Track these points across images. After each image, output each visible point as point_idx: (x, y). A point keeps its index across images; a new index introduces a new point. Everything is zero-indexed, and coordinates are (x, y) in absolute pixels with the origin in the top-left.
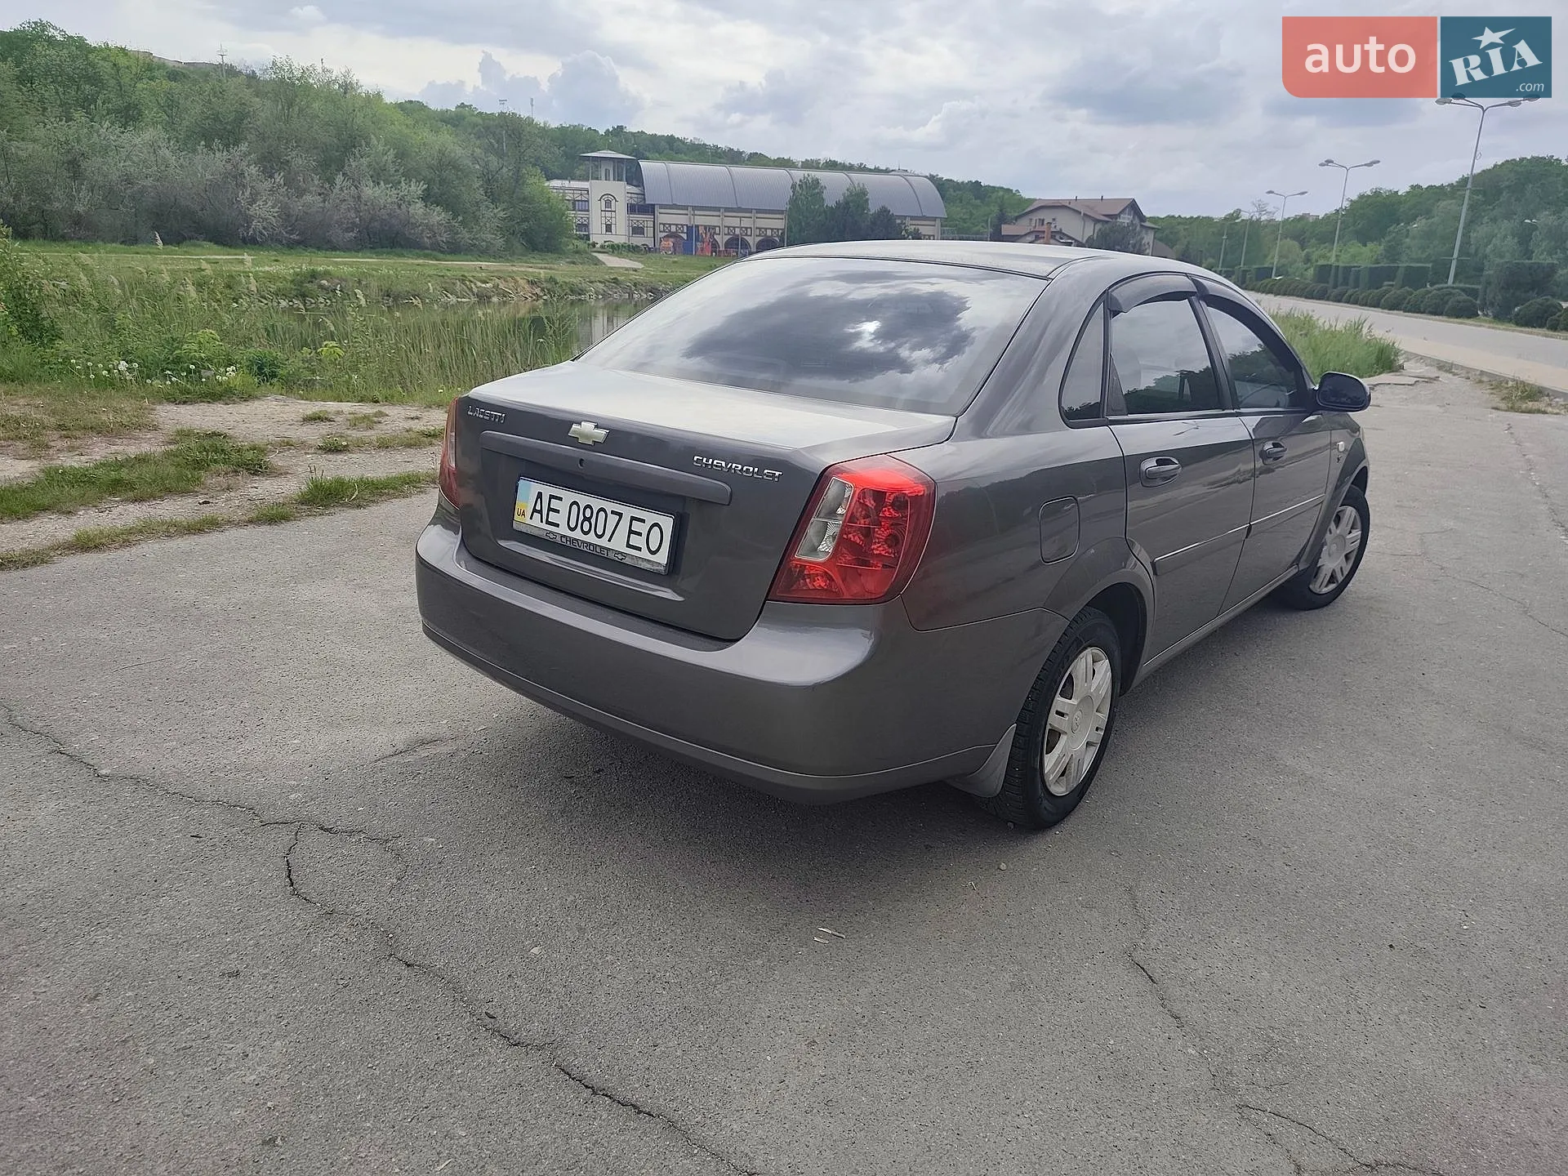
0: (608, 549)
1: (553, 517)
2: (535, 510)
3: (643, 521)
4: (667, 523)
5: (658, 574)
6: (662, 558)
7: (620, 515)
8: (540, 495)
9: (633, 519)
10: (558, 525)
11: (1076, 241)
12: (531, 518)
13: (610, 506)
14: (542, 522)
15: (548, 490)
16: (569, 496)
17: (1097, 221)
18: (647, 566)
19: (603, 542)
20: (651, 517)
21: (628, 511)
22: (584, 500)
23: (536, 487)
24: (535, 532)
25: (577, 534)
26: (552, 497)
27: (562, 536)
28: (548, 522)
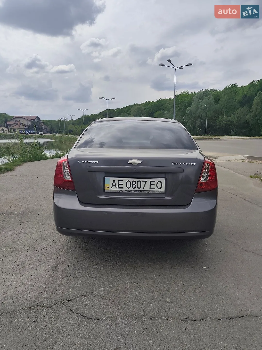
0: (143, 191)
1: (120, 186)
2: (113, 185)
3: (155, 181)
4: (163, 181)
5: (163, 193)
6: (163, 189)
7: (146, 181)
8: (114, 181)
9: (150, 182)
10: (123, 188)
11: (26, 125)
12: (112, 188)
13: (141, 180)
14: (116, 188)
15: (117, 180)
16: (125, 180)
17: (30, 121)
18: (159, 192)
19: (141, 189)
20: (157, 180)
21: (148, 180)
22: (131, 180)
23: (112, 180)
24: (114, 191)
25: (131, 189)
26: (119, 181)
27: (125, 190)
28: (119, 188)
